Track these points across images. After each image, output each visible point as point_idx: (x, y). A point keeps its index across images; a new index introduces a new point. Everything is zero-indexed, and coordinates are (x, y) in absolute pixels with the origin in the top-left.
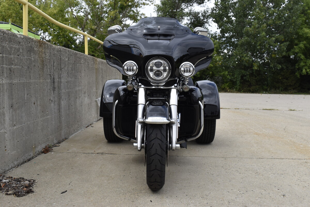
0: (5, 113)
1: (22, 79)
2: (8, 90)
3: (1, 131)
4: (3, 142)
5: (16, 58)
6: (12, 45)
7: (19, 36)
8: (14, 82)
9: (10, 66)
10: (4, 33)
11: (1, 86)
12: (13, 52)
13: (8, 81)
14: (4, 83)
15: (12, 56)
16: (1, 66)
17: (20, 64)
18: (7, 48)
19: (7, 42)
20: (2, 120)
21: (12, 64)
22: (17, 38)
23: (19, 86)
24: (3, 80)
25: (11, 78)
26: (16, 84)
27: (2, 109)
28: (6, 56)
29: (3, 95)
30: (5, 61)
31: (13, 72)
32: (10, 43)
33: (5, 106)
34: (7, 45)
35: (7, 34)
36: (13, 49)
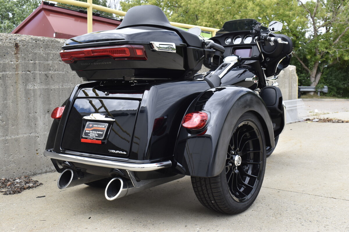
0: (37, 118)
1: (66, 84)
2: (42, 95)
3: (30, 135)
4: (33, 145)
5: (57, 63)
6: (49, 52)
7: (62, 42)
8: (53, 87)
9: (46, 72)
10: (36, 40)
11: (32, 91)
12: (51, 58)
13: (43, 87)
14: (36, 89)
15: (49, 62)
16: (32, 73)
17: (63, 69)
18: (41, 54)
19: (42, 49)
20: (32, 124)
21: (50, 70)
22: (59, 44)
23: (61, 92)
24: (34, 85)
25: (47, 83)
26: (55, 89)
27: (33, 114)
28: (39, 63)
29: (35, 100)
30: (38, 67)
31: (52, 78)
32: (46, 50)
33: (38, 111)
34: (41, 51)
35: (41, 41)
36: (52, 55)
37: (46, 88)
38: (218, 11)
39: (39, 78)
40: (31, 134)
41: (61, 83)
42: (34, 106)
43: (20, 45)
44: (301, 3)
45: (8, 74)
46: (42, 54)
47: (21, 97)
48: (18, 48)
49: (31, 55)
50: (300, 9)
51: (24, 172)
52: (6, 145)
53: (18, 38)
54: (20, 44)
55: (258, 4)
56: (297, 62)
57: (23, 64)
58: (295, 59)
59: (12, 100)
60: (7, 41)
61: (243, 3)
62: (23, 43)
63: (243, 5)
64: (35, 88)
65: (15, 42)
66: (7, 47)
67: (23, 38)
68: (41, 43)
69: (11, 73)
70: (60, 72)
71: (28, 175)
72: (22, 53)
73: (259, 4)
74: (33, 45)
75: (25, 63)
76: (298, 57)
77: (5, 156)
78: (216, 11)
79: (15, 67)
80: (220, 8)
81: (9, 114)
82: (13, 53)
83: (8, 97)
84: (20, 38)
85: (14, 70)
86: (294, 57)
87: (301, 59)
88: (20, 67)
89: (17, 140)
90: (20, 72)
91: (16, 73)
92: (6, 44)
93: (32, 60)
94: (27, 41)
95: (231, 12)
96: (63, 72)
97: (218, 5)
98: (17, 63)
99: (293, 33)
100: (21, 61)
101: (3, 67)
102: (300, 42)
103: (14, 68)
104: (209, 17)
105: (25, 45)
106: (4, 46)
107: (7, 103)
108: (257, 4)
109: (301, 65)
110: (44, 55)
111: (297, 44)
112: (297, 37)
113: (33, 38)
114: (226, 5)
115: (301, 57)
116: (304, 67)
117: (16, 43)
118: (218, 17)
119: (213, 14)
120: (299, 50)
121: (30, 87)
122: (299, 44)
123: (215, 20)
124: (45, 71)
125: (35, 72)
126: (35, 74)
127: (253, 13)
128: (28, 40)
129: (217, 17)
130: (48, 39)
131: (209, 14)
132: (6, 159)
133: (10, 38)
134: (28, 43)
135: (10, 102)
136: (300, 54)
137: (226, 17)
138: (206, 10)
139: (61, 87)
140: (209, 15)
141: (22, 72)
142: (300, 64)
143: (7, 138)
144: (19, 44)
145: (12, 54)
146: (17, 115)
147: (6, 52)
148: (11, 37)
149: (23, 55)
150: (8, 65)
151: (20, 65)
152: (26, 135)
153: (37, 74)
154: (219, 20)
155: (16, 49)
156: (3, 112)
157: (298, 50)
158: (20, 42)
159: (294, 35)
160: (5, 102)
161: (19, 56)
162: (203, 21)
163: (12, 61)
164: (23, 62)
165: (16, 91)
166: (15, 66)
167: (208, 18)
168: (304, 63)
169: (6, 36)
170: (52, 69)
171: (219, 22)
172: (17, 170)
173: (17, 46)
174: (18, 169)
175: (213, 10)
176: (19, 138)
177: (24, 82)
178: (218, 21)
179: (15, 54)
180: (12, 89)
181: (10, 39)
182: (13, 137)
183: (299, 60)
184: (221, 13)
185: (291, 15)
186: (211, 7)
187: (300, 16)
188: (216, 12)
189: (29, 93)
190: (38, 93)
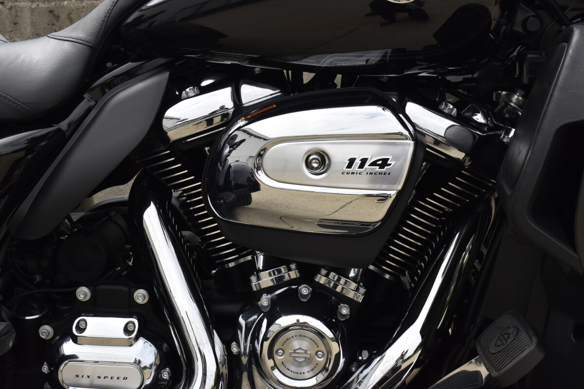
126: (17, 11)
153: (22, 8)
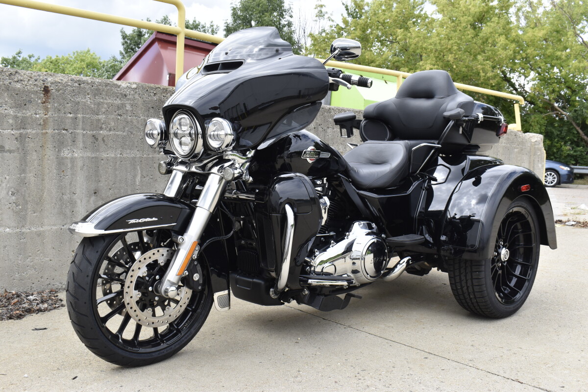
1: (128, 151)
2: (85, 168)
3: (62, 227)
4: (67, 243)
5: (113, 118)
6: (102, 100)
7: (124, 86)
8: (104, 155)
9: (95, 132)
10: (80, 82)
11: (69, 161)
12: (103, 110)
13: (89, 154)
14: (76, 158)
15: (100, 117)
16: (70, 132)
17: (124, 128)
18: (87, 105)
19: (89, 96)
20: (68, 211)
21: (101, 128)
22: (119, 89)
23: (118, 163)
24: (74, 151)
25: (96, 149)
26: (109, 159)
27: (69, 196)
28: (83, 117)
29: (72, 174)
30: (81, 123)
31: (104, 141)
32: (96, 98)
33: (78, 191)
34: (88, 100)
35: (88, 84)
36: (106, 106)
37: (93, 156)
38: (450, 49)
39: (81, 140)
40: (65, 226)
41: (120, 149)
42: (71, 184)
43: (52, 90)
44: (582, 38)
45: (30, 132)
46: (89, 103)
47: (50, 169)
48: (49, 94)
49: (70, 105)
50: (580, 48)
51: (49, 284)
52: (21, 241)
53: (50, 79)
54: (52, 88)
55: (514, 40)
56: (572, 129)
57: (56, 119)
58: (568, 124)
59: (35, 173)
60: (30, 82)
61: (489, 37)
62: (56, 86)
63: (490, 41)
64: (74, 156)
65: (44, 84)
66: (29, 92)
67: (57, 79)
68: (87, 87)
69: (34, 132)
70: (118, 133)
71: (57, 289)
72: (54, 102)
73: (516, 40)
74: (73, 90)
75: (59, 117)
76: (574, 120)
77: (20, 259)
78: (447, 48)
79: (42, 123)
80: (454, 44)
81: (29, 194)
82: (39, 101)
83: (27, 168)
84: (52, 78)
85: (40, 127)
86: (568, 122)
87: (578, 125)
88: (51, 123)
89: (39, 234)
90: (50, 131)
91: (44, 131)
92: (29, 87)
93: (70, 113)
94: (64, 83)
95: (470, 51)
96: (124, 132)
97: (452, 39)
98: (46, 116)
99: (567, 85)
100: (52, 114)
101: (21, 122)
102: (577, 98)
103: (40, 125)
104: (436, 57)
105: (61, 89)
106: (25, 91)
107: (25, 178)
108: (512, 39)
109: (578, 133)
110: (92, 106)
111: (573, 101)
112: (573, 91)
113: (75, 79)
114: (464, 40)
115: (578, 122)
116: (583, 137)
117: (45, 86)
118: (450, 58)
119: (442, 54)
120: (575, 111)
121: (66, 153)
122: (576, 101)
123: (445, 63)
124: (93, 131)
125: (75, 131)
127: (505, 52)
128: (66, 82)
129: (448, 58)
130: (100, 81)
131: (437, 53)
132: (20, 262)
133: (35, 78)
134: (65, 87)
135: (30, 176)
136: (577, 117)
137: (463, 58)
138: (432, 47)
139: (119, 156)
140: (436, 55)
141: (54, 130)
142: (576, 132)
143: (24, 230)
144: (50, 88)
145: (37, 104)
146: (42, 196)
147: (28, 99)
148: (38, 77)
149: (56, 105)
150: (30, 119)
151: (51, 120)
152: (56, 228)
154: (451, 62)
155: (44, 95)
156: (18, 191)
157: (573, 111)
158: (53, 85)
159: (568, 88)
160: (23, 175)
161: (49, 106)
162: (426, 64)
163: (37, 113)
164: (56, 115)
165: (41, 160)
166: (42, 120)
167: (434, 59)
168: (583, 131)
169: (30, 75)
170: (105, 127)
171: (451, 64)
172: (37, 280)
173: (46, 90)
174: (40, 279)
175: (443, 47)
176: (44, 232)
177: (56, 146)
178: (449, 64)
179: (42, 103)
180: (34, 156)
181: (36, 80)
182: (33, 229)
183: (575, 125)
184: (454, 52)
185: (563, 57)
186: (440, 43)
187: (579, 58)
188: (447, 50)
189: (63, 164)
190: (80, 164)
